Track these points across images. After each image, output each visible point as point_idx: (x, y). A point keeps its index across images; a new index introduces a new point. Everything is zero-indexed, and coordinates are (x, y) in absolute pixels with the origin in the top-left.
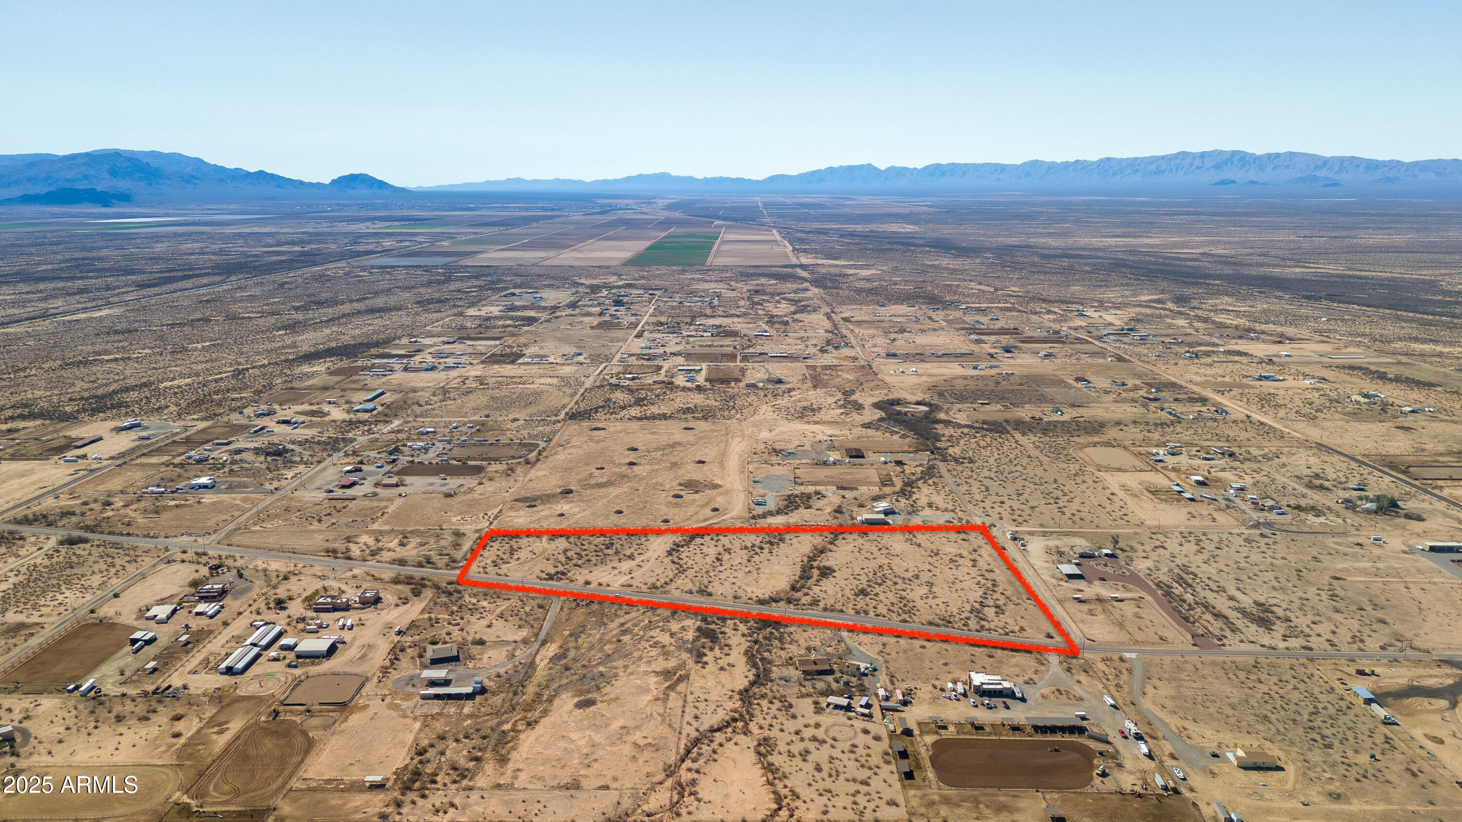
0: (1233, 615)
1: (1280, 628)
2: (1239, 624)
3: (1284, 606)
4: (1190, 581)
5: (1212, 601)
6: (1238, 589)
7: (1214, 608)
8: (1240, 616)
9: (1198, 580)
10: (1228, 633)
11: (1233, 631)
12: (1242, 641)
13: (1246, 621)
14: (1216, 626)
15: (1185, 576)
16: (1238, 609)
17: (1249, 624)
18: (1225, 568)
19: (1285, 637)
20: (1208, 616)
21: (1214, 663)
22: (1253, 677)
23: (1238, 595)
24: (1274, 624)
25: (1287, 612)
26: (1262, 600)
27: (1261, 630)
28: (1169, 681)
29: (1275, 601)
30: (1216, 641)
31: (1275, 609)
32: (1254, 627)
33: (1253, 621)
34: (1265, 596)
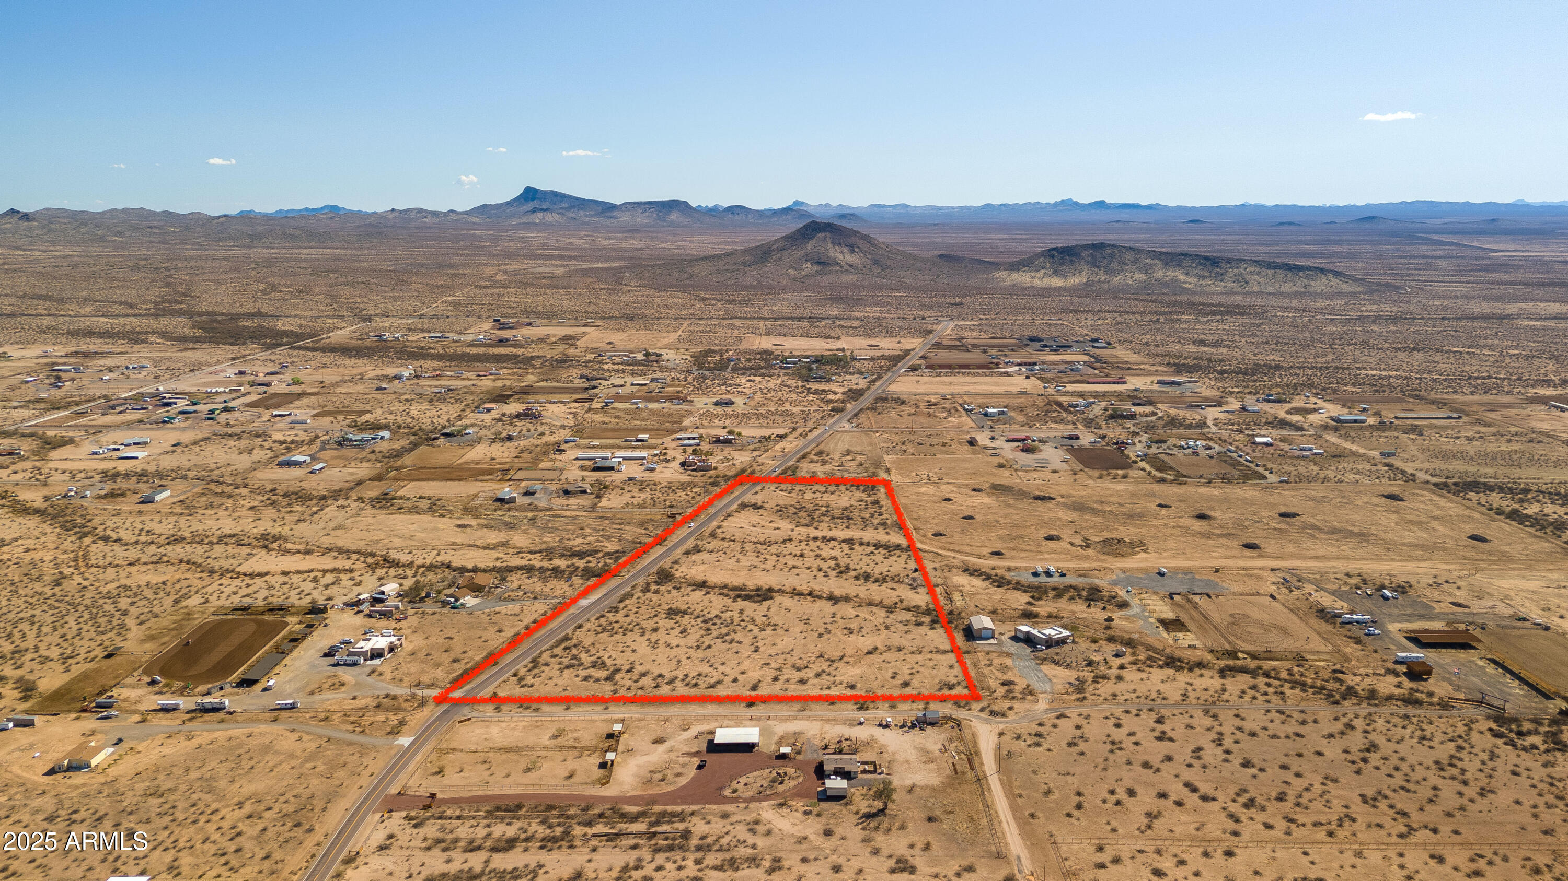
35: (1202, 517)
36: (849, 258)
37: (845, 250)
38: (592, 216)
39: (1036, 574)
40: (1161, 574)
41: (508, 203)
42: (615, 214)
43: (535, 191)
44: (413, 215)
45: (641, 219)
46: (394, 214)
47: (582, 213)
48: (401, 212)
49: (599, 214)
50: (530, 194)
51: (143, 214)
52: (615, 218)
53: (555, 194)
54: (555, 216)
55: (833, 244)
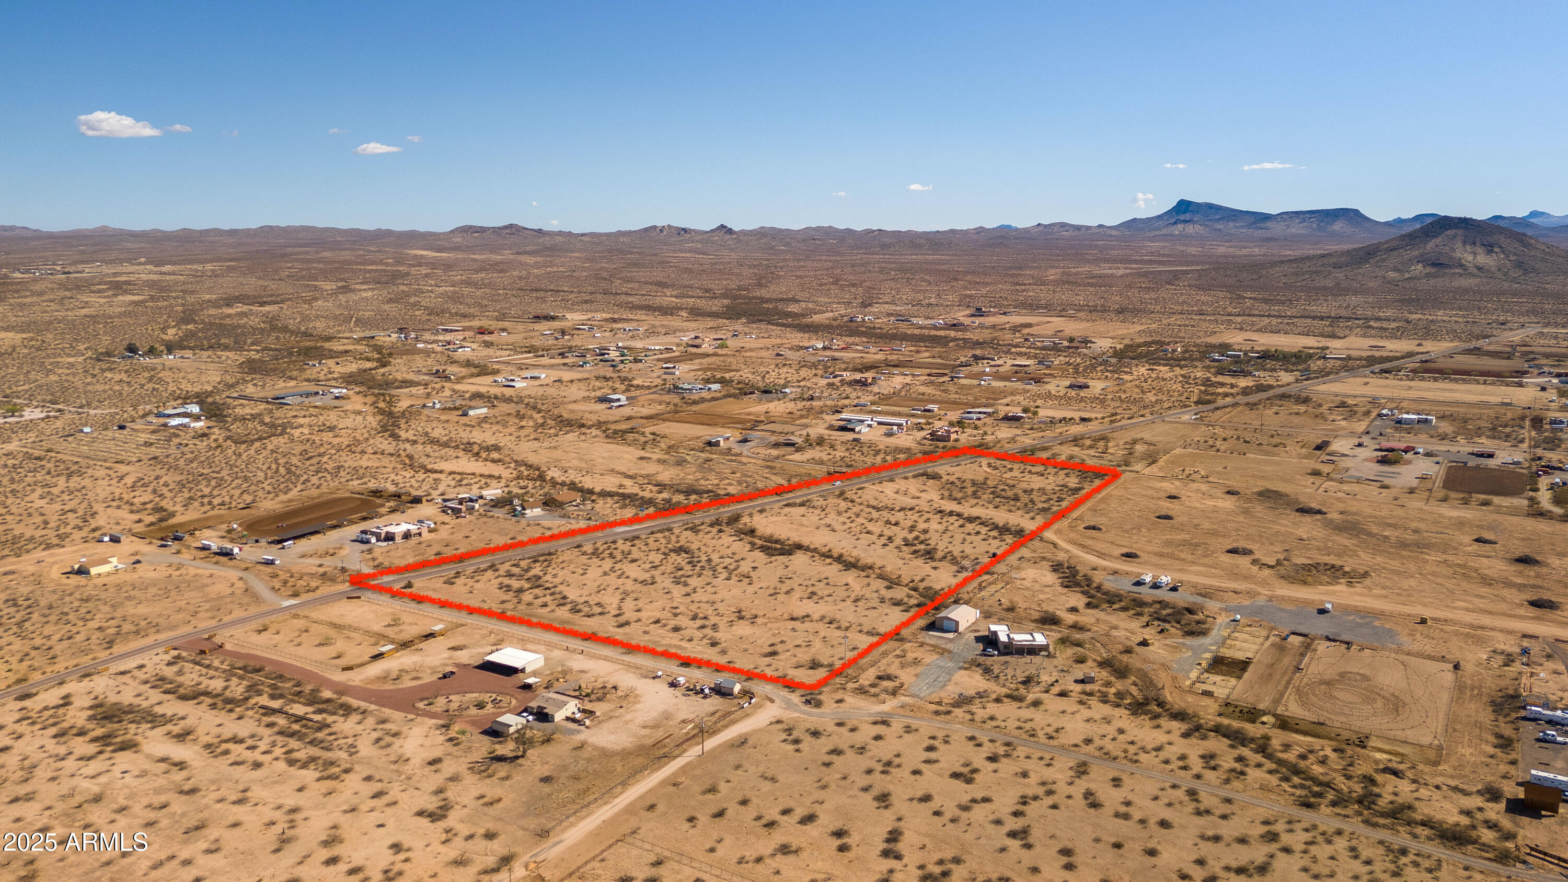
0: (171, 707)
1: (77, 716)
2: (155, 696)
3: (70, 764)
4: (294, 743)
5: (220, 717)
6: (181, 765)
7: (213, 706)
8: (159, 710)
9: (278, 751)
10: (169, 672)
11: (162, 679)
12: (141, 667)
13: (145, 704)
14: (191, 676)
15: (314, 751)
16: (164, 720)
17: (137, 701)
18: (239, 812)
19: (66, 701)
20: (217, 685)
21: (173, 628)
22: (112, 631)
23: (178, 752)
24: (90, 718)
25: (62, 750)
26: (124, 760)
27: (113, 698)
28: (220, 597)
29: (93, 767)
30: (184, 654)
31: (92, 749)
32: (127, 697)
33: (130, 710)
34: (117, 771)
35: (1524, 560)
36: (1482, 259)
37: (1480, 250)
38: (1242, 227)
39: (1139, 583)
40: (1322, 611)
41: (1159, 217)
42: (1268, 224)
43: (1189, 203)
44: (1056, 229)
45: (1297, 229)
46: (1041, 228)
47: (1231, 224)
48: (1045, 226)
49: (1249, 226)
50: (1184, 208)
51: (829, 232)
52: (1267, 228)
53: (1210, 206)
54: (1197, 227)
55: (1465, 243)
